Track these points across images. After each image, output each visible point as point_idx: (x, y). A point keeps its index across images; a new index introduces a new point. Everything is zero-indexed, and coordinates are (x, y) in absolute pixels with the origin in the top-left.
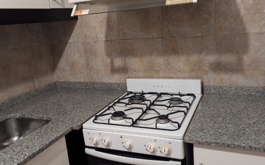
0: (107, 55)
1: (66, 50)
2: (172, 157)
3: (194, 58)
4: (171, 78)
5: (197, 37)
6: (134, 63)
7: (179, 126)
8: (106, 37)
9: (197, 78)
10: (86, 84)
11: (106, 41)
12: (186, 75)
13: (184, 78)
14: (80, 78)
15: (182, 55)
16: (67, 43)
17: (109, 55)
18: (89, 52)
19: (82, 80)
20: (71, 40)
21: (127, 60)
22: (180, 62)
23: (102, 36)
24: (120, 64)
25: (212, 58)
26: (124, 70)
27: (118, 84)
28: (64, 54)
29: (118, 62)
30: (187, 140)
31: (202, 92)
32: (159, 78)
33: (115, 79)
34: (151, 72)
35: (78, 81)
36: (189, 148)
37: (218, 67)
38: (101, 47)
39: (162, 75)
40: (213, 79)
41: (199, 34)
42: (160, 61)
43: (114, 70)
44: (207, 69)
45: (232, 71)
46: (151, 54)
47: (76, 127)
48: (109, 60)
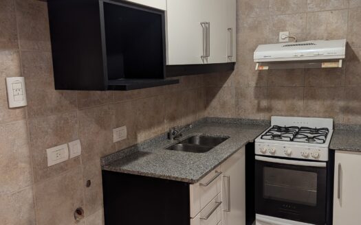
0: (255, 97)
1: (220, 92)
2: (320, 159)
3: (328, 102)
4: (308, 117)
5: (331, 87)
6: (278, 104)
7: (324, 142)
8: (257, 84)
9: (329, 117)
10: (234, 120)
11: (256, 87)
12: (321, 115)
13: (319, 117)
14: (229, 115)
15: (319, 100)
16: (221, 87)
17: (257, 97)
18: (240, 95)
19: (230, 117)
20: (225, 85)
21: (273, 102)
22: (316, 105)
23: (253, 84)
24: (266, 104)
25: (342, 103)
26: (269, 110)
27: (263, 121)
28: (218, 96)
29: (264, 103)
30: (332, 147)
31: (334, 128)
32: (298, 116)
33: (260, 117)
34: (292, 112)
35: (226, 117)
36: (331, 153)
37: (346, 110)
38: (251, 91)
39: (300, 114)
40: (342, 119)
41: (333, 86)
42: (300, 103)
43: (260, 110)
44: (338, 111)
45: (357, 114)
46: (294, 98)
48: (256, 102)
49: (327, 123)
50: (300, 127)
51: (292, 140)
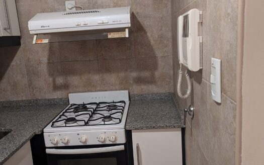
0: (49, 75)
1: (8, 72)
2: (118, 142)
3: (122, 75)
4: (106, 91)
5: (123, 59)
6: (74, 80)
7: (120, 121)
8: (49, 60)
9: (125, 89)
10: (29, 101)
11: (49, 63)
12: (117, 87)
13: (116, 90)
14: (23, 97)
15: (113, 72)
16: (9, 66)
17: (51, 74)
18: (32, 73)
19: (24, 98)
20: (13, 63)
21: (68, 78)
22: (112, 78)
23: (45, 60)
24: (61, 81)
25: (134, 74)
26: (66, 87)
27: (61, 99)
28: (6, 76)
29: (60, 80)
30: (128, 128)
31: (130, 100)
32: (96, 91)
33: (58, 95)
34: (90, 87)
35: (20, 99)
37: (139, 81)
38: (44, 68)
39: (98, 89)
40: (137, 89)
41: (125, 58)
42: (96, 77)
43: (56, 88)
44: (131, 82)
45: (148, 83)
46: (89, 73)
47: (38, 132)
48: (51, 79)
49: (123, 95)
50: (98, 103)
51: (86, 124)
